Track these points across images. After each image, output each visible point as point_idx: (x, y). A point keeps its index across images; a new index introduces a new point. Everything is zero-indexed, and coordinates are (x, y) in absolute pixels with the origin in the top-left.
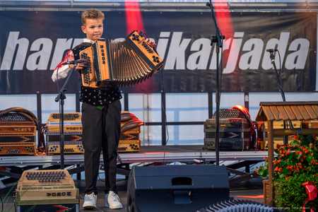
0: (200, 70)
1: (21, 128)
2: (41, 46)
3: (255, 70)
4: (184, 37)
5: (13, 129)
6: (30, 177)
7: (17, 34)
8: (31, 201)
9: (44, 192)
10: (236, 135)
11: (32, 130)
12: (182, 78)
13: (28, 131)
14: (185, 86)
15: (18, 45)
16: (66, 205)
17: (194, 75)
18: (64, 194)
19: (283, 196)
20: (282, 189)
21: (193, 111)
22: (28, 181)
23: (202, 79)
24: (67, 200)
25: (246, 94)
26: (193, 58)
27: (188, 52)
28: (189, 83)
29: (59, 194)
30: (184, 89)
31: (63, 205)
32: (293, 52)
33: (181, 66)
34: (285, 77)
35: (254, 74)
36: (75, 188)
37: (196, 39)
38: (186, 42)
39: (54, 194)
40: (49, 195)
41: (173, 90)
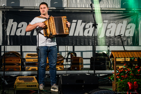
0: (89, 36)
1: (14, 60)
2: (22, 25)
3: (113, 37)
4: (82, 22)
5: (11, 60)
6: (20, 79)
7: (12, 20)
8: (21, 89)
9: (25, 85)
10: (103, 64)
11: (19, 61)
12: (82, 40)
13: (17, 61)
14: (83, 43)
15: (13, 25)
16: (34, 90)
17: (87, 38)
18: (33, 86)
19: (119, 88)
20: (119, 85)
21: (87, 52)
22: (19, 81)
23: (90, 40)
24: (35, 88)
25: (109, 46)
26: (86, 31)
27: (84, 29)
28: (84, 41)
29: (31, 86)
30: (83, 44)
31: (33, 90)
32: (128, 29)
33: (81, 34)
34: (125, 39)
35: (112, 38)
36: (38, 84)
37: (88, 23)
38: (84, 24)
39: (29, 86)
40: (27, 86)
41: (78, 44)
